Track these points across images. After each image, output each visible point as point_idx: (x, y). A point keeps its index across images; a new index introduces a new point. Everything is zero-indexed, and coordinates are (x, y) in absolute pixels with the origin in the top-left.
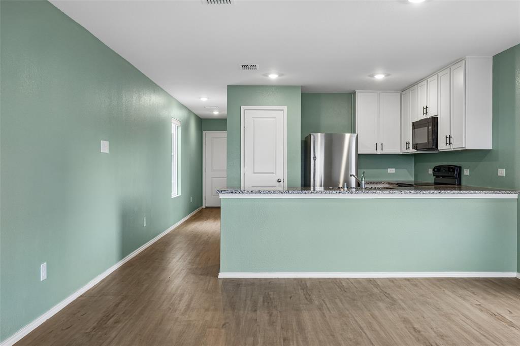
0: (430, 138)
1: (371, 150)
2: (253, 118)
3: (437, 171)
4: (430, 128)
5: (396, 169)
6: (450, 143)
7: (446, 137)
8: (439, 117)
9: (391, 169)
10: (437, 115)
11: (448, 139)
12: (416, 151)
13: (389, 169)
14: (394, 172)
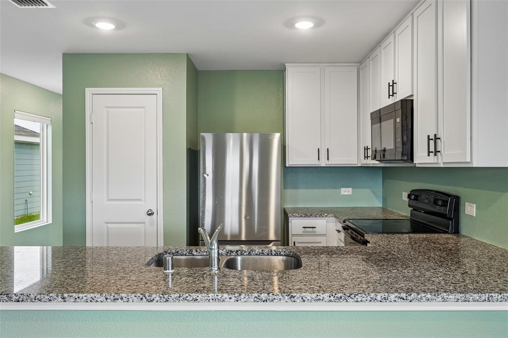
0: (399, 140)
1: (310, 160)
2: (106, 107)
3: (414, 199)
4: (398, 120)
5: (353, 188)
6: (436, 152)
7: (429, 139)
8: (414, 98)
9: (346, 189)
10: (412, 95)
11: (432, 143)
12: (378, 162)
13: (343, 190)
14: (350, 193)
